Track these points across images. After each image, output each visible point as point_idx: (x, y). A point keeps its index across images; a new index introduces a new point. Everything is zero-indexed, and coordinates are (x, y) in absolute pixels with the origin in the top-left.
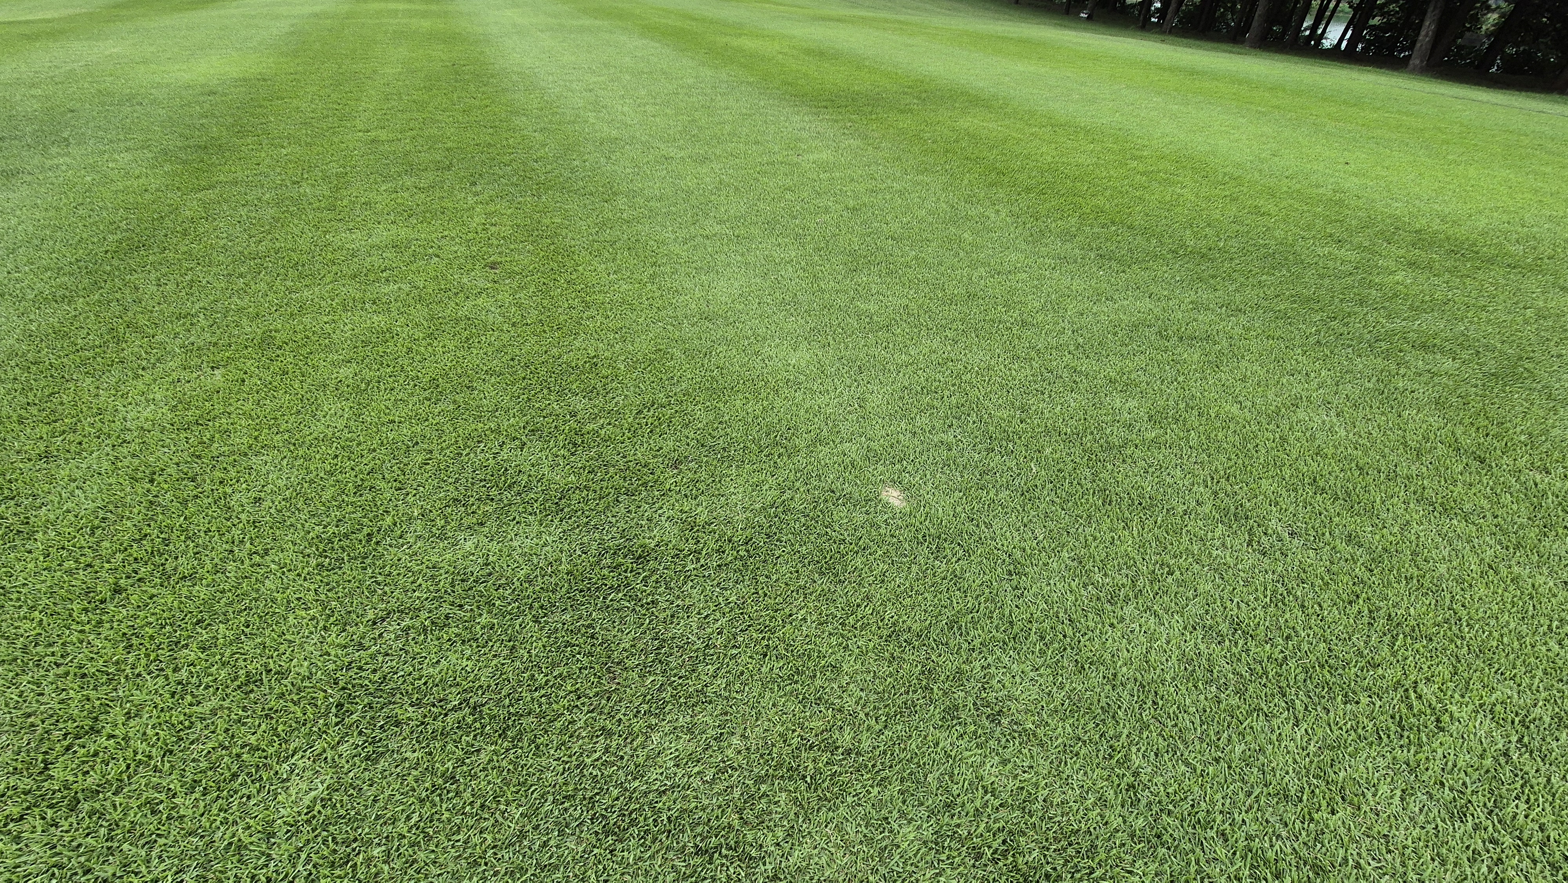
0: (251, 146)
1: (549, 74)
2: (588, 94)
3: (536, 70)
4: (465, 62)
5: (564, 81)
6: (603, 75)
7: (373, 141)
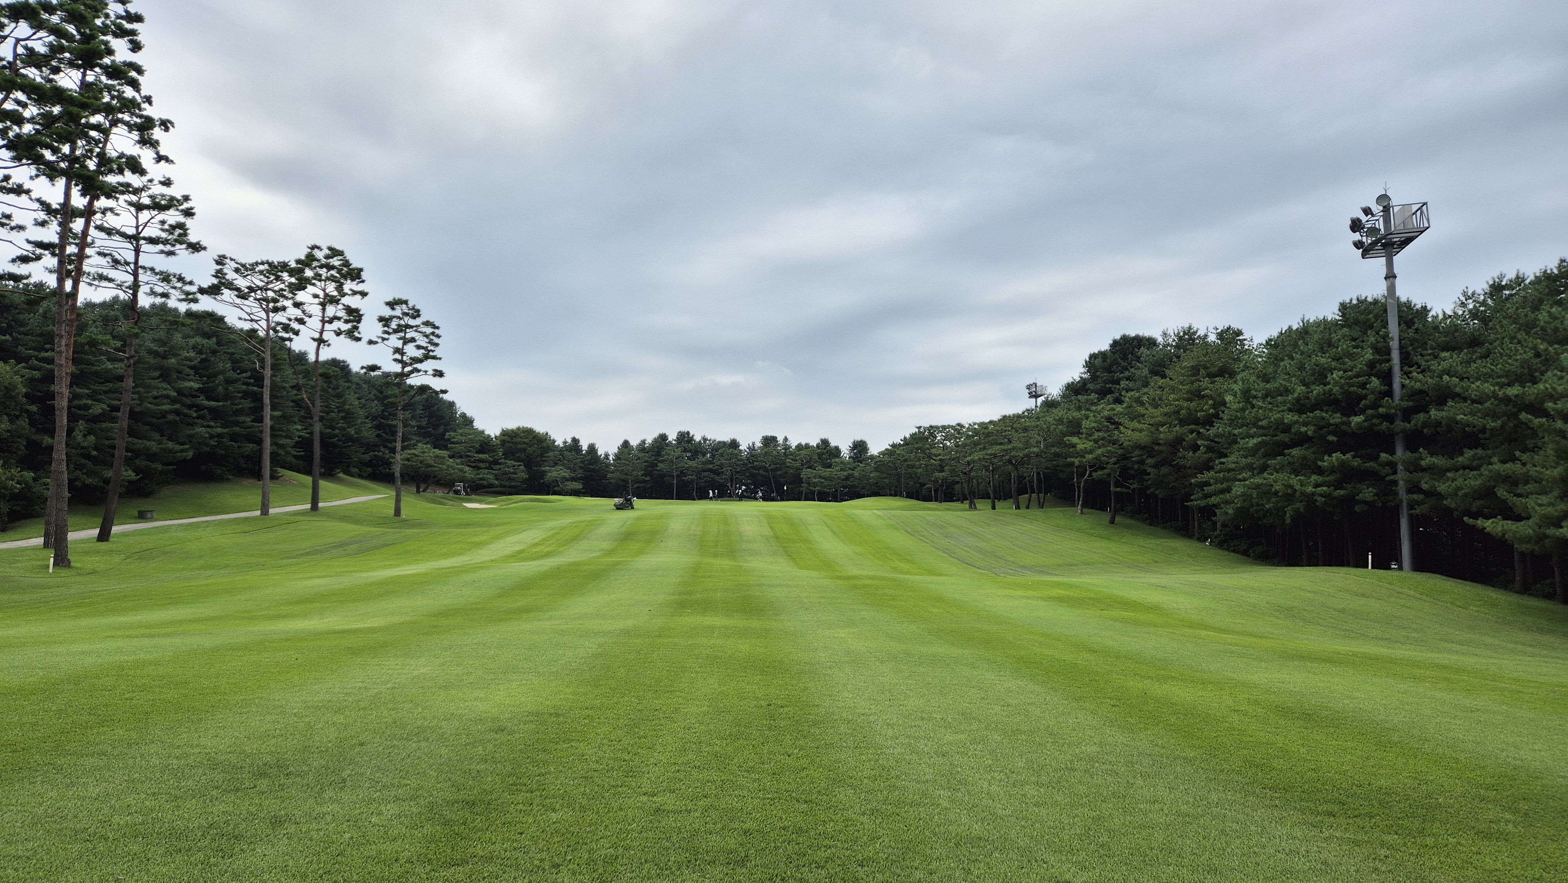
0: (521, 806)
1: (888, 724)
2: (941, 760)
3: (872, 718)
4: (784, 702)
5: (909, 737)
6: (962, 732)
7: (658, 810)
